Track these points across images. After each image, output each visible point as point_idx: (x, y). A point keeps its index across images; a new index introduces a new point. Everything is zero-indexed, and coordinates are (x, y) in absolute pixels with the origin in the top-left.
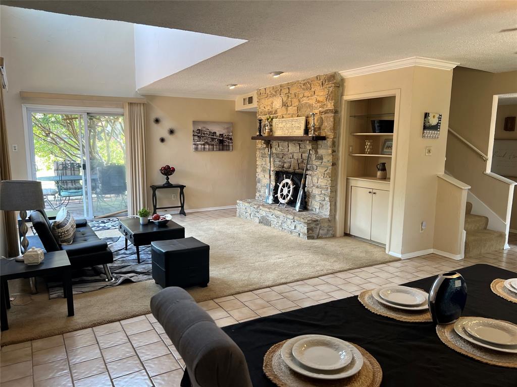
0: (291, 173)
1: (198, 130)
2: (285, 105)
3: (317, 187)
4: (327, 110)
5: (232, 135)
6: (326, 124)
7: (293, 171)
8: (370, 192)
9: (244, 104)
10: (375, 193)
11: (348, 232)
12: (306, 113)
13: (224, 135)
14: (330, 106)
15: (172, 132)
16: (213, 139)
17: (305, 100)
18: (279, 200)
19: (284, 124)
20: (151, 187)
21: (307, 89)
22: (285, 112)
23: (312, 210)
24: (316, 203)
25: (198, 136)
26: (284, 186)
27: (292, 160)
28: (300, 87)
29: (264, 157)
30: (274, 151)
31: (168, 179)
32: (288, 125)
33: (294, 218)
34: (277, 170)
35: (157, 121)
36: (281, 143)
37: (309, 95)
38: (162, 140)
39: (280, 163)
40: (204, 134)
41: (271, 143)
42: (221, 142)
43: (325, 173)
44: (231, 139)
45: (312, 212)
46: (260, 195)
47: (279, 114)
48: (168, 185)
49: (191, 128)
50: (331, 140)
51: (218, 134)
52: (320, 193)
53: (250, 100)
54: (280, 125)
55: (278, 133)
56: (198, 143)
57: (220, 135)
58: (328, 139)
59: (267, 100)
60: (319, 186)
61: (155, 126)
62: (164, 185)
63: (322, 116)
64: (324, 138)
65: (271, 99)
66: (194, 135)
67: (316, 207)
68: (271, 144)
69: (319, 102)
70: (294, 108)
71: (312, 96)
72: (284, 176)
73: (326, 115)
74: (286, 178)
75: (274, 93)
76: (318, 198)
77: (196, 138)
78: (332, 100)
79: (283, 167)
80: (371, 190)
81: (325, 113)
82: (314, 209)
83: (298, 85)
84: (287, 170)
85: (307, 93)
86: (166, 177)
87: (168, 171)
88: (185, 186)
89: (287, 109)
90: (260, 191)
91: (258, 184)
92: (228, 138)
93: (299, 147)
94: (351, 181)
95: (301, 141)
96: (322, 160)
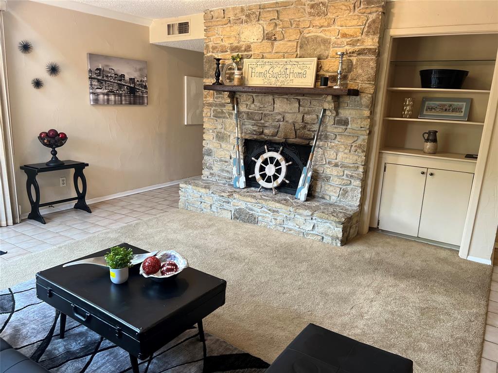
0: (279, 144)
1: (97, 69)
2: (270, 38)
3: (336, 165)
4: (364, 49)
5: (147, 81)
6: (360, 71)
7: (284, 140)
8: (423, 173)
9: (169, 34)
10: (432, 174)
11: (375, 226)
12: (317, 53)
13: (136, 80)
14: (371, 42)
15: (54, 70)
16: (120, 86)
17: (313, 32)
18: (260, 182)
19: (267, 67)
20: (21, 168)
21: (318, 14)
22: (269, 50)
23: (323, 198)
24: (331, 188)
25: (99, 80)
26: (265, 162)
27: (281, 123)
28: (302, 10)
29: (219, 117)
30: (243, 108)
31: (54, 153)
32: (277, 70)
33: (312, 215)
34: (247, 137)
35: (26, 48)
36: (260, 98)
37: (326, 24)
38: (38, 84)
39: (255, 128)
40: (107, 76)
41: (238, 96)
42: (132, 91)
43: (354, 145)
44: (145, 87)
45: (324, 201)
46: (211, 174)
47: (255, 51)
48: (57, 165)
49: (87, 66)
50: (370, 96)
51: (127, 78)
52: (342, 174)
53: (183, 28)
54: (259, 69)
55: (255, 81)
56: (98, 91)
57: (131, 79)
58: (363, 95)
59: (228, 29)
60: (339, 164)
61: (22, 58)
62: (47, 164)
63: (351, 58)
64: (355, 93)
65: (236, 27)
66: (90, 78)
67: (331, 194)
68: (237, 98)
69: (344, 35)
70: (290, 44)
71: (329, 25)
72: (266, 147)
73: (361, 57)
74: (269, 151)
75: (244, 17)
76: (335, 181)
77: (95, 83)
78: (374, 34)
79: (262, 133)
80: (425, 170)
81: (359, 54)
82: (327, 198)
83: (299, 7)
84: (271, 138)
85: (318, 21)
86: (51, 149)
87: (54, 139)
88: (87, 165)
89: (272, 44)
90: (211, 168)
91: (206, 158)
92: (141, 86)
93: (297, 105)
94: (384, 156)
95: (303, 95)
96: (347, 126)
